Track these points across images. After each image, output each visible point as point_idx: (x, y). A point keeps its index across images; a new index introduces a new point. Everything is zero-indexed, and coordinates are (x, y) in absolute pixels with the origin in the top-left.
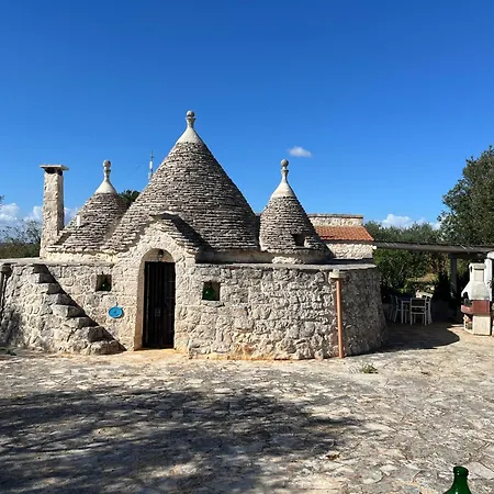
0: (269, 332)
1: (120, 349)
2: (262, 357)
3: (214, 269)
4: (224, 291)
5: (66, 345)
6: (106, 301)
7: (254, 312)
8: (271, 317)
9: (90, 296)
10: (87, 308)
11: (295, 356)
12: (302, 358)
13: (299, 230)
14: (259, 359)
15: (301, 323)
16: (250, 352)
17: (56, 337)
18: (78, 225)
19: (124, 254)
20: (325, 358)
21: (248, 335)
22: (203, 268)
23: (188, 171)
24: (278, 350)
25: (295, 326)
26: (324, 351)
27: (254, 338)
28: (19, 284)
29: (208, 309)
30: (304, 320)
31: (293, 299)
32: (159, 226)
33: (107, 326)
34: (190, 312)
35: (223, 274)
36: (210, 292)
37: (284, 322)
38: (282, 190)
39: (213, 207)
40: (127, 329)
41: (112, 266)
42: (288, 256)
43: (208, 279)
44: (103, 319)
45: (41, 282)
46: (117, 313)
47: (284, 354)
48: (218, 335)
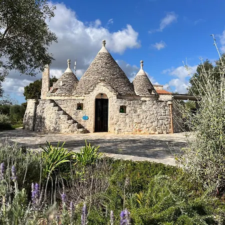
0: (147, 124)
1: (88, 132)
2: (145, 133)
3: (124, 101)
4: (128, 109)
5: (68, 130)
6: (81, 113)
7: (141, 117)
8: (147, 118)
9: (74, 112)
10: (73, 116)
11: (157, 133)
12: (159, 133)
13: (150, 88)
14: (144, 134)
15: (158, 121)
16: (140, 131)
17: (63, 127)
18: (61, 85)
19: (88, 95)
20: (167, 133)
21: (139, 125)
22: (120, 101)
23: (106, 63)
24: (150, 131)
25: (156, 122)
26: (166, 131)
27: (142, 126)
28: (44, 107)
29: (122, 116)
30: (159, 119)
31: (155, 112)
32: (102, 84)
33: (82, 123)
34: (115, 117)
35: (127, 103)
36: (123, 109)
37: (152, 120)
38: (141, 72)
39: (118, 78)
40: (90, 124)
41: (83, 100)
42: (147, 97)
43: (121, 105)
44: (80, 120)
45: (54, 106)
46: (86, 118)
47: (153, 132)
48: (128, 125)
